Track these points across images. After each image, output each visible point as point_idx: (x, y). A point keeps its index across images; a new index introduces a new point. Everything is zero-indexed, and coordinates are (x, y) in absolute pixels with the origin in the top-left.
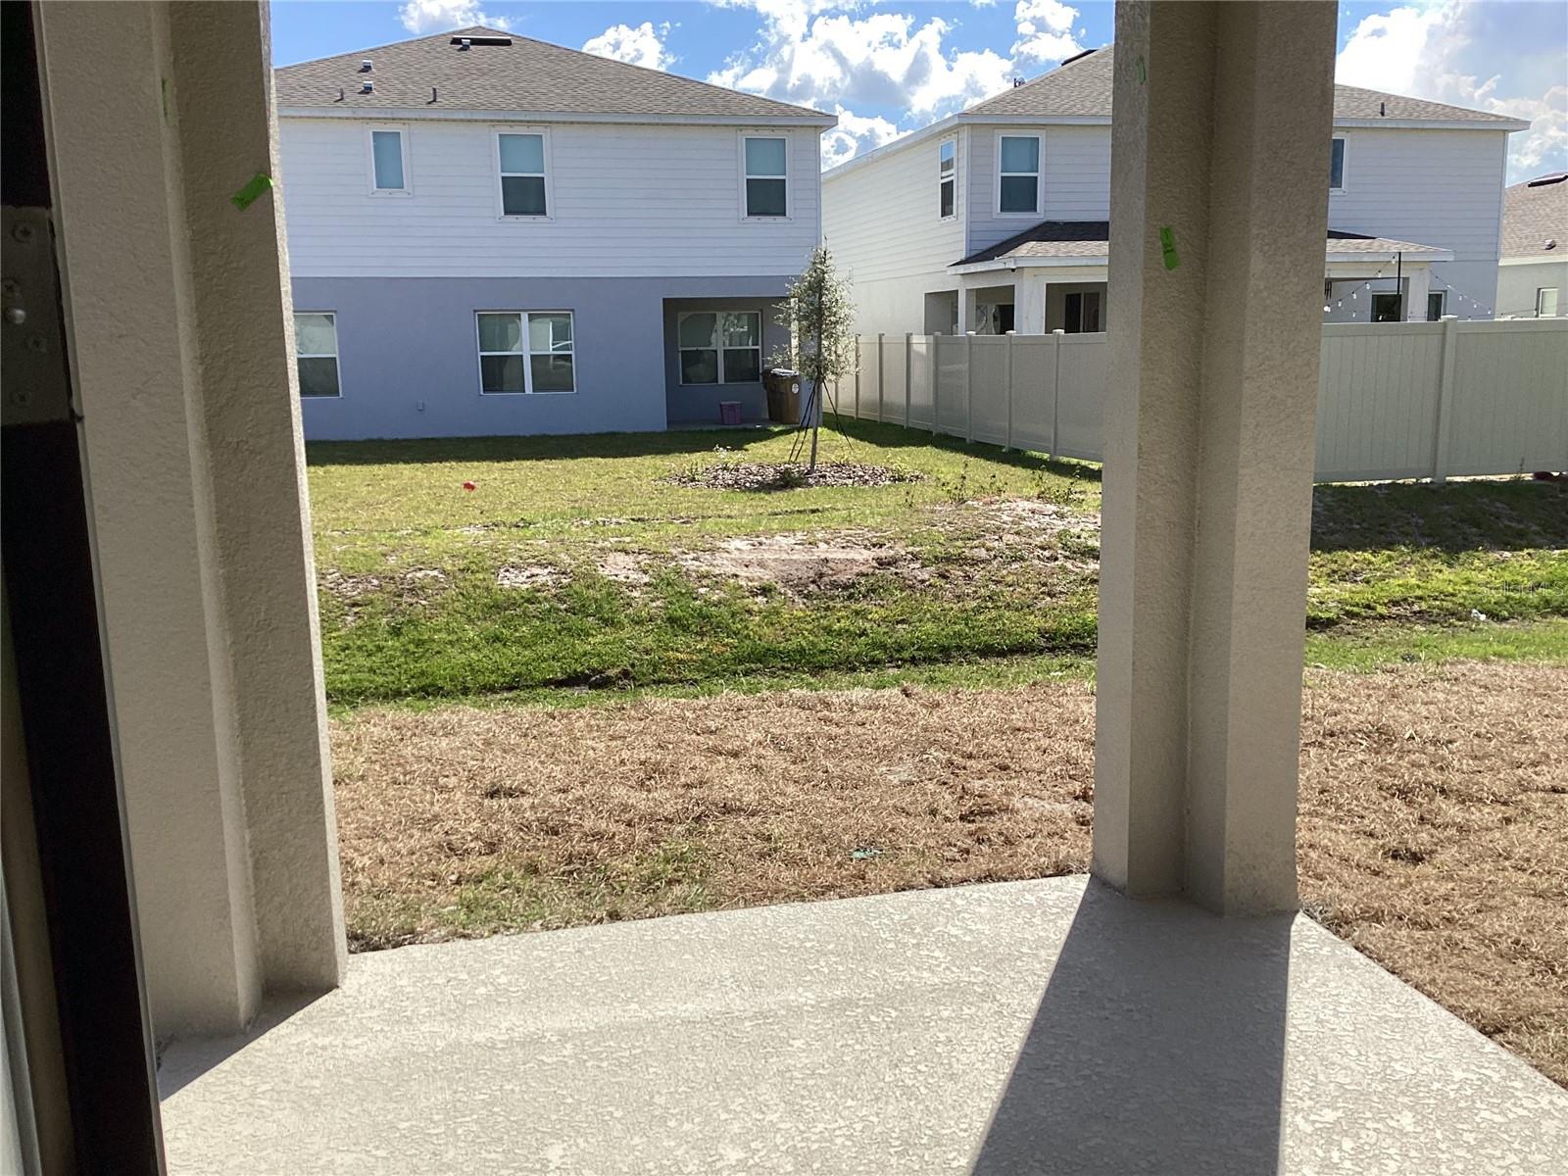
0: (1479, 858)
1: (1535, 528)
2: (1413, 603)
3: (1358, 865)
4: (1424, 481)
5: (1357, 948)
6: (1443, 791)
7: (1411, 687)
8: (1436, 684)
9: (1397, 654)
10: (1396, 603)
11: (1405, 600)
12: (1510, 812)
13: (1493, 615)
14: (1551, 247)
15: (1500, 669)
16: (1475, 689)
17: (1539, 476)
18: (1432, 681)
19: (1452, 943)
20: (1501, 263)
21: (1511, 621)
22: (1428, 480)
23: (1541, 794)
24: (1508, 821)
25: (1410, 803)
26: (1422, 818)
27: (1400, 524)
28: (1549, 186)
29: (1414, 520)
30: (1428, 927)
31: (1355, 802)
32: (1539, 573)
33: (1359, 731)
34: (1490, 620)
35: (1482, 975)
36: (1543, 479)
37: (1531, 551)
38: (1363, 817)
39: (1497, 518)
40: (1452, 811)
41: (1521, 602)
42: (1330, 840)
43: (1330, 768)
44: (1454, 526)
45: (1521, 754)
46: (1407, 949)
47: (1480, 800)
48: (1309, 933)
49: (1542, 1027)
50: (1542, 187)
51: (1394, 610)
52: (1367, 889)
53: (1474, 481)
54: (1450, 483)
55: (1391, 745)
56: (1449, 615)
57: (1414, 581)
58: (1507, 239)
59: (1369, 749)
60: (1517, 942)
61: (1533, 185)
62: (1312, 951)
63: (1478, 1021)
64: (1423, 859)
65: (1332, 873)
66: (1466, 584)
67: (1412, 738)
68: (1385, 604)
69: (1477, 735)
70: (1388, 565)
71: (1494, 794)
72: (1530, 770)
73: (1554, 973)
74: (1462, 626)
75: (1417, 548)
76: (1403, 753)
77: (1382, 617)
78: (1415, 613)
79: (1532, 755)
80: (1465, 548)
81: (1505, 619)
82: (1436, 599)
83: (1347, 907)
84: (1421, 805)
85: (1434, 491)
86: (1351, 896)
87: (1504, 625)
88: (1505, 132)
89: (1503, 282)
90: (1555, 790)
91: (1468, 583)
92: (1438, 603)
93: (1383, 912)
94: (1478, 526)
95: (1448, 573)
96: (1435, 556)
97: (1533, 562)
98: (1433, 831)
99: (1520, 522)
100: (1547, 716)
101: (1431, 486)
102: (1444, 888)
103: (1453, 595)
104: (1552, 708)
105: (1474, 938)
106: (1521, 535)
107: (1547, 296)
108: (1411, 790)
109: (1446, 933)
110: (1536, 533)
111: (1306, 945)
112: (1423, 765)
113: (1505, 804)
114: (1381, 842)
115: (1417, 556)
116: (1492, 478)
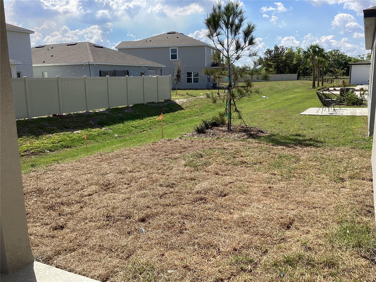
0: (79, 222)
1: (55, 128)
2: (30, 150)
3: (47, 236)
4: (26, 119)
5: (57, 267)
6: (62, 204)
7: (41, 174)
8: (48, 172)
9: (29, 165)
10: (26, 151)
11: (28, 150)
12: (82, 205)
13: (50, 151)
14: (44, 62)
15: (63, 165)
16: (59, 171)
17: (54, 115)
18: (47, 172)
19: (83, 253)
20: (33, 65)
21: (55, 151)
22: (27, 119)
23: (87, 197)
24: (82, 207)
25: (54, 210)
26: (59, 214)
27: (22, 130)
28: (40, 48)
29: (26, 129)
30: (74, 250)
31: (38, 215)
32: (59, 138)
33: (32, 191)
34: (50, 152)
35: (95, 261)
36: (55, 116)
37: (56, 133)
38: (42, 219)
39: (46, 126)
40: (67, 209)
41: (56, 146)
42: (35, 230)
43: (28, 205)
44: (36, 130)
45: (77, 187)
46: (72, 261)
47: (73, 203)
48: (40, 268)
49: (117, 272)
50: (39, 48)
51: (25, 153)
52: (53, 244)
53: (38, 118)
54: (33, 119)
55: (43, 193)
56: (40, 152)
57: (29, 145)
58: (33, 60)
59: (37, 196)
60: (100, 246)
61: (36, 47)
62: (43, 275)
63: (101, 278)
64: (64, 227)
65: (41, 242)
66: (42, 144)
67: (48, 190)
68: (23, 152)
69: (64, 184)
70: (21, 142)
71: (76, 201)
72: (82, 191)
73: (113, 252)
74: (43, 155)
75: (28, 136)
76: (47, 195)
77: (23, 156)
78: (31, 153)
79: (80, 187)
80: (40, 135)
81: (54, 151)
82: (36, 149)
83: (49, 253)
84: (57, 210)
85: (29, 121)
86: (49, 248)
87: (54, 153)
88: (29, 33)
89: (34, 70)
90: (90, 195)
91: (43, 143)
92: (36, 150)
93: (60, 250)
94: (42, 129)
95: (37, 142)
96: (33, 138)
97: (57, 136)
98: (64, 217)
99: (52, 127)
100: (80, 175)
101: (28, 120)
102: (74, 235)
103: (40, 147)
104: (80, 173)
105: (88, 249)
106: (53, 130)
107: (45, 74)
108: (53, 206)
109: (80, 251)
110: (56, 129)
111: (40, 273)
112: (54, 197)
113: (79, 203)
114: (51, 226)
115: (28, 138)
116: (43, 117)
